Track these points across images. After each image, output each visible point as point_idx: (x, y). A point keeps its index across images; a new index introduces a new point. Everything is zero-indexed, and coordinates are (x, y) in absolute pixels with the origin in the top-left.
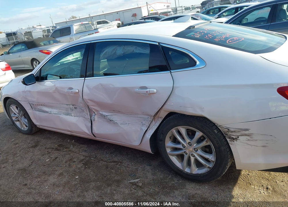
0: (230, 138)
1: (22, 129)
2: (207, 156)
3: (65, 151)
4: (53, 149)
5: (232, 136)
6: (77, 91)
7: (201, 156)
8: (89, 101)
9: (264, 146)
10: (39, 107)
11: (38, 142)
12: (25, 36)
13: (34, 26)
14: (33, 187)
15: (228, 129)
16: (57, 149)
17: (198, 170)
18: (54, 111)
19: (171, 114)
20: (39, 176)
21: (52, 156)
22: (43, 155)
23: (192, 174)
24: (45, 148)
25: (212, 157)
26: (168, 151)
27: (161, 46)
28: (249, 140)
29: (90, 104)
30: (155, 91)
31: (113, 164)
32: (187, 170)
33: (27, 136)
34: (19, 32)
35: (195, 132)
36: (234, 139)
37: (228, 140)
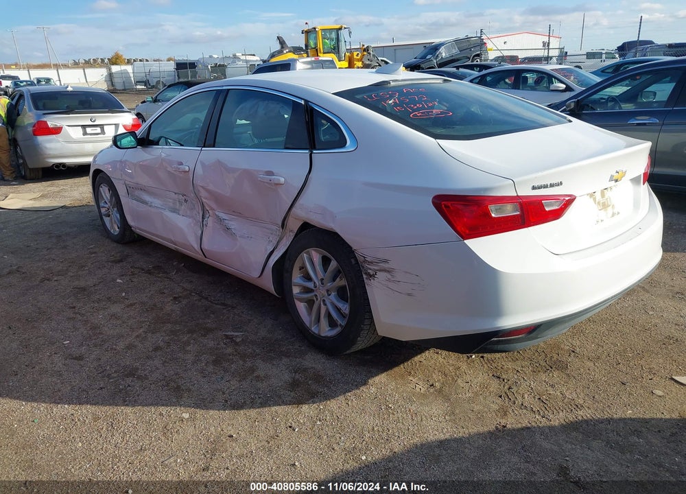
0: (366, 274)
1: (112, 231)
2: (340, 305)
3: (159, 277)
4: (143, 270)
5: (369, 271)
6: (187, 169)
7: (333, 304)
8: (201, 189)
9: (409, 295)
10: (137, 193)
11: (127, 256)
12: (212, 72)
13: (237, 54)
14: (83, 312)
15: (365, 257)
16: (149, 272)
17: (329, 330)
18: (157, 202)
19: (306, 226)
20: (99, 301)
21: (134, 280)
22: (123, 276)
23: (320, 335)
24: (131, 267)
25: (345, 308)
26: (296, 290)
27: (311, 107)
28: (389, 280)
29: (203, 194)
30: (282, 180)
31: (219, 307)
32: (314, 329)
33: (115, 245)
34: (201, 63)
35: (330, 260)
36: (371, 276)
37: (364, 276)
